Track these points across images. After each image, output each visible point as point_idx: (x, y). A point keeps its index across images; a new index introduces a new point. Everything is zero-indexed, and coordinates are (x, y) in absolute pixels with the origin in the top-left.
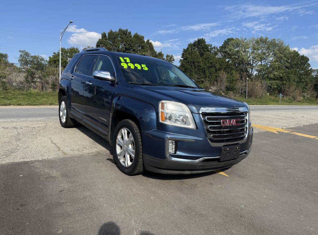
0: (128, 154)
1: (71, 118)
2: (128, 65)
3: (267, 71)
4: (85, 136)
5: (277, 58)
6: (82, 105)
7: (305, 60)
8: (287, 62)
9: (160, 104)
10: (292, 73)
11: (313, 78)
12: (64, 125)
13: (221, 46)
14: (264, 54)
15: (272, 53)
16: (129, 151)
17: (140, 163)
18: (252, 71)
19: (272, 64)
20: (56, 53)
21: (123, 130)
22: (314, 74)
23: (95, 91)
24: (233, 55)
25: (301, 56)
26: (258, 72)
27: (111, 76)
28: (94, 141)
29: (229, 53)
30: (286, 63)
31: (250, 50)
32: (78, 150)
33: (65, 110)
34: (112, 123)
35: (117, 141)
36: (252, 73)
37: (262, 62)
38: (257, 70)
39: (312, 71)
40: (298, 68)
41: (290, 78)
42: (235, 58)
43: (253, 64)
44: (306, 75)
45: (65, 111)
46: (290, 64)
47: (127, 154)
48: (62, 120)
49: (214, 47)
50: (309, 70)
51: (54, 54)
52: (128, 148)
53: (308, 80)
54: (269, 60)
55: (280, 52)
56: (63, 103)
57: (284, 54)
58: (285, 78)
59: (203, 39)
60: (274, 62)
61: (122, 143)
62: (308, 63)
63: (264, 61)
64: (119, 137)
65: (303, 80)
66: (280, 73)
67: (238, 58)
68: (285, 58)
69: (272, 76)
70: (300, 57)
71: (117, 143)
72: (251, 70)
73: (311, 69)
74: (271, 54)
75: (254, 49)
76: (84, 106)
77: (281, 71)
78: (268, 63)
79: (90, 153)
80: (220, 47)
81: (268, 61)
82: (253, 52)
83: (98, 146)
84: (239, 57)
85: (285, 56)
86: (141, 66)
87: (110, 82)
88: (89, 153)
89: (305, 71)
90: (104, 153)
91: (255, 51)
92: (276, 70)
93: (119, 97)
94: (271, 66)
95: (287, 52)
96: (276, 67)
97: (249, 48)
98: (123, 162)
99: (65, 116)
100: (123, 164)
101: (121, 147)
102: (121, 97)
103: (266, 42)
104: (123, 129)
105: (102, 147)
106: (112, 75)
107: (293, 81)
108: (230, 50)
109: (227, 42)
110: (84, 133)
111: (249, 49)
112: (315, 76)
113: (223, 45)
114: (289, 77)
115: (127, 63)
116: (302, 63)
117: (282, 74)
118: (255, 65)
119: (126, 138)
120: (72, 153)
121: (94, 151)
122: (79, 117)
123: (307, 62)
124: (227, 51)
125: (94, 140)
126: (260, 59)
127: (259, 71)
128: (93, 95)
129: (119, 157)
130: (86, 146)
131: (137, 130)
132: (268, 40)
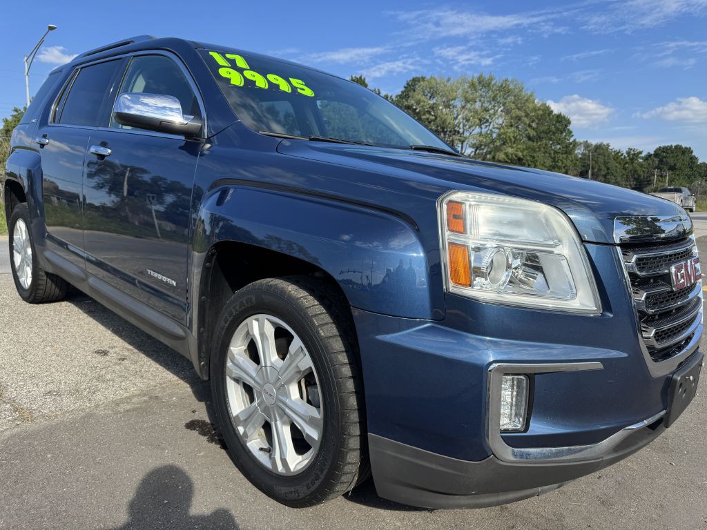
0: (284, 423)
1: (47, 274)
2: (244, 76)
3: (492, 146)
4: (101, 328)
5: (512, 118)
6: (80, 231)
7: (564, 123)
8: (530, 126)
9: (445, 206)
10: (540, 150)
11: (577, 160)
12: (30, 297)
13: (400, 93)
14: (486, 110)
15: (502, 108)
16: (288, 411)
17: (347, 469)
18: (462, 147)
19: (502, 130)
20: (20, 110)
21: (255, 324)
22: (579, 151)
23: (126, 183)
24: (424, 114)
25: (555, 115)
26: (474, 150)
27: (185, 112)
28: (131, 347)
29: (416, 109)
30: (529, 129)
31: (458, 103)
32: (75, 392)
33: (27, 247)
34: (202, 293)
35: (229, 364)
36: (463, 152)
37: (481, 128)
38: (473, 146)
39: (575, 144)
40: (550, 139)
41: (536, 160)
42: (428, 119)
43: (463, 133)
44: (566, 153)
45: (29, 251)
46: (536, 132)
47: (279, 423)
48: (22, 280)
49: (385, 96)
50: (571, 144)
51: (15, 113)
52: (283, 398)
53: (568, 163)
54: (497, 124)
55: (516, 106)
56: (21, 225)
57: (525, 111)
58: (527, 160)
59: (361, 78)
60: (505, 128)
61: (254, 375)
62: (569, 129)
63: (487, 126)
64: (237, 348)
65: (560, 164)
66: (516, 151)
67: (434, 120)
68: (525, 119)
69: (501, 156)
70: (555, 117)
71: (227, 372)
72: (460, 145)
73: (574, 141)
74: (500, 110)
75: (467, 101)
76: (85, 231)
77: (519, 146)
78: (494, 130)
79: (122, 401)
80: (396, 97)
81: (494, 125)
82: (463, 107)
83: (146, 367)
84: (436, 118)
85: (527, 115)
86: (290, 83)
87: (182, 138)
88: (117, 403)
89: (564, 145)
90: (171, 396)
91: (468, 106)
92: (510, 144)
93: (224, 193)
94: (499, 135)
95: (531, 106)
96: (509, 137)
97: (457, 99)
98: (261, 449)
99: (28, 265)
100: (263, 458)
101: (248, 389)
102: (231, 191)
103: (489, 84)
104: (257, 320)
105: (161, 368)
106: (190, 108)
107: (543, 165)
108: (418, 102)
109: (411, 86)
110: (94, 317)
111: (456, 101)
112: (580, 156)
113: (403, 92)
114: (533, 157)
115: (241, 71)
116: (558, 129)
117: (521, 151)
118: (468, 134)
119: (270, 355)
120: (49, 406)
121: (133, 390)
122: (73, 270)
123: (566, 126)
124: (413, 105)
125: (129, 344)
126: (478, 121)
127: (477, 147)
128: (119, 199)
129: (241, 430)
130: (103, 372)
131: (327, 328)
132: (493, 82)
